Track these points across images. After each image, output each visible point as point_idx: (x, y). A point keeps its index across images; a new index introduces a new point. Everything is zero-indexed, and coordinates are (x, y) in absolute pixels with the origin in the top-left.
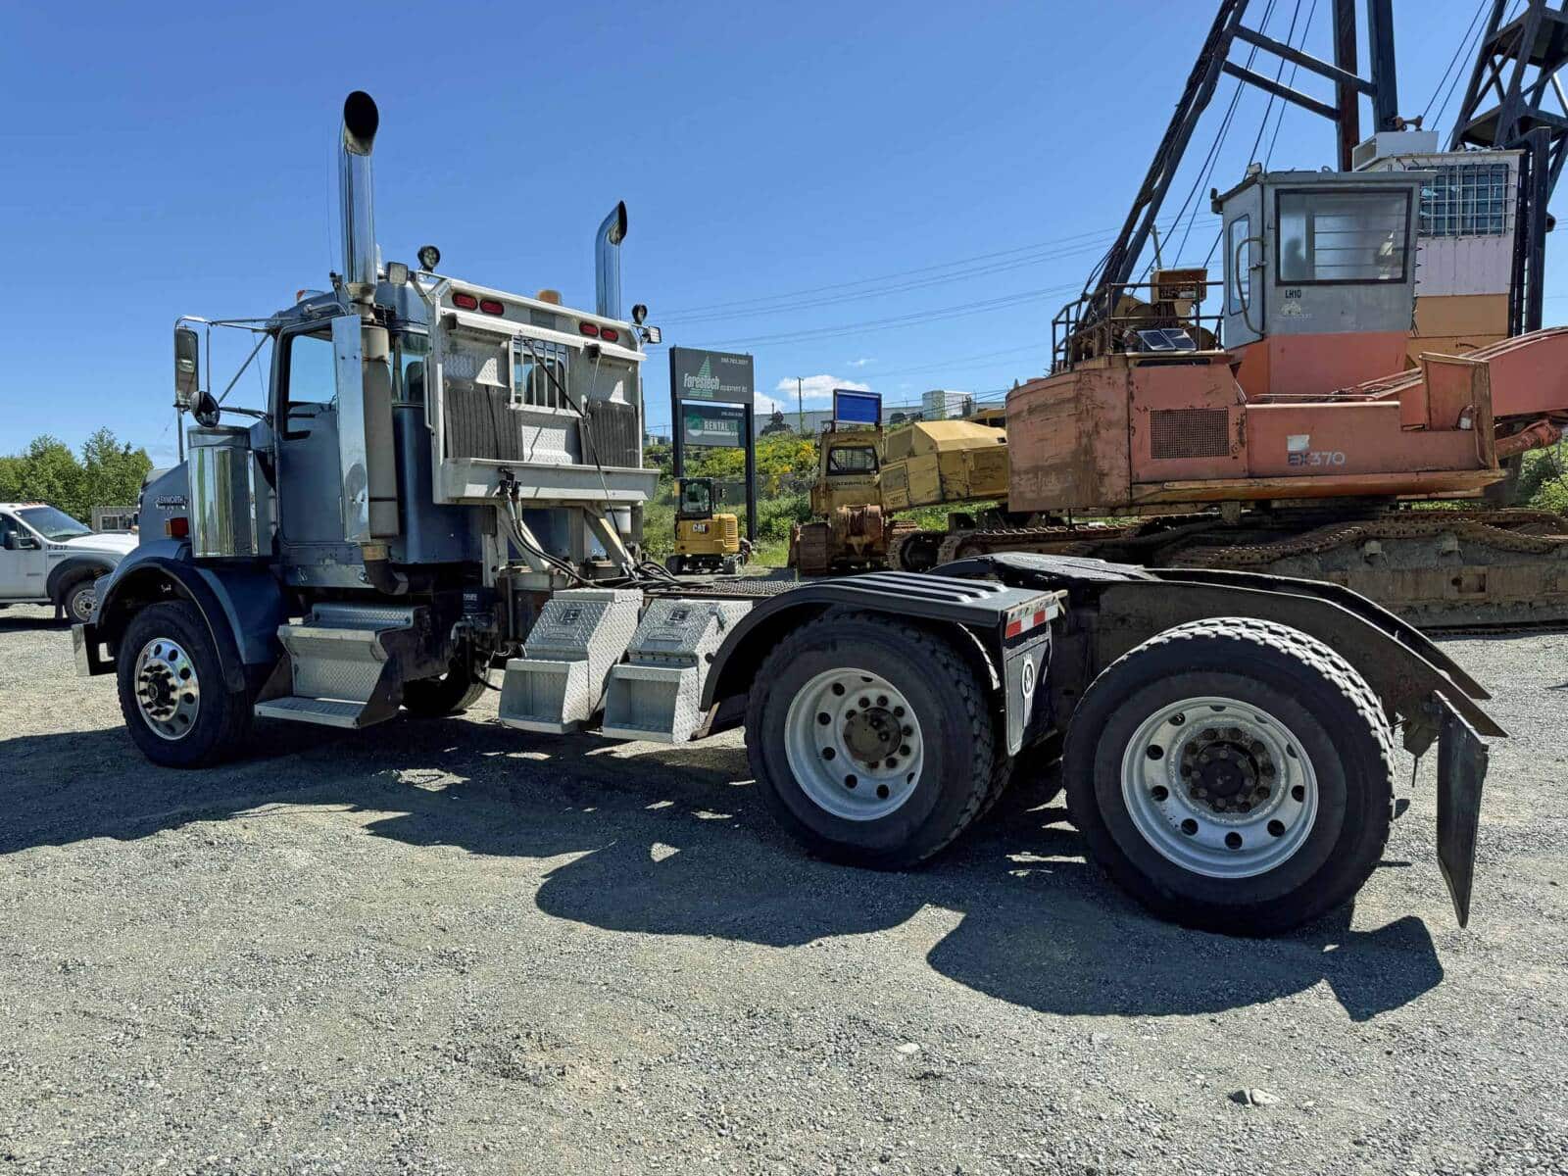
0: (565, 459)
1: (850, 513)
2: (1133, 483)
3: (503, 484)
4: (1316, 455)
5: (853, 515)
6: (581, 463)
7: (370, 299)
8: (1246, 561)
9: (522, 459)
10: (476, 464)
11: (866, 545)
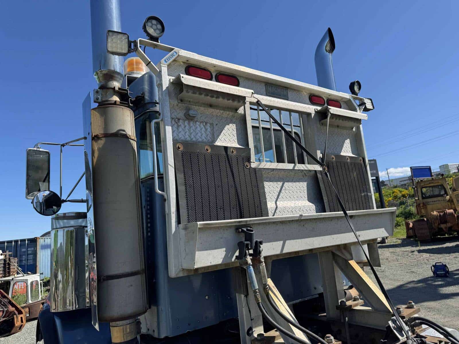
0: (308, 209)
1: (438, 214)
5: (440, 215)
6: (325, 211)
7: (114, 84)
9: (266, 215)
10: (204, 229)
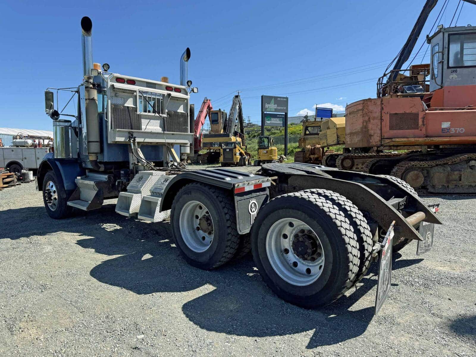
0: (159, 130)
1: (311, 147)
2: (382, 139)
3: (130, 138)
4: (453, 129)
6: (165, 131)
7: (91, 81)
8: (422, 167)
9: (142, 130)
10: (119, 131)
11: (316, 158)
